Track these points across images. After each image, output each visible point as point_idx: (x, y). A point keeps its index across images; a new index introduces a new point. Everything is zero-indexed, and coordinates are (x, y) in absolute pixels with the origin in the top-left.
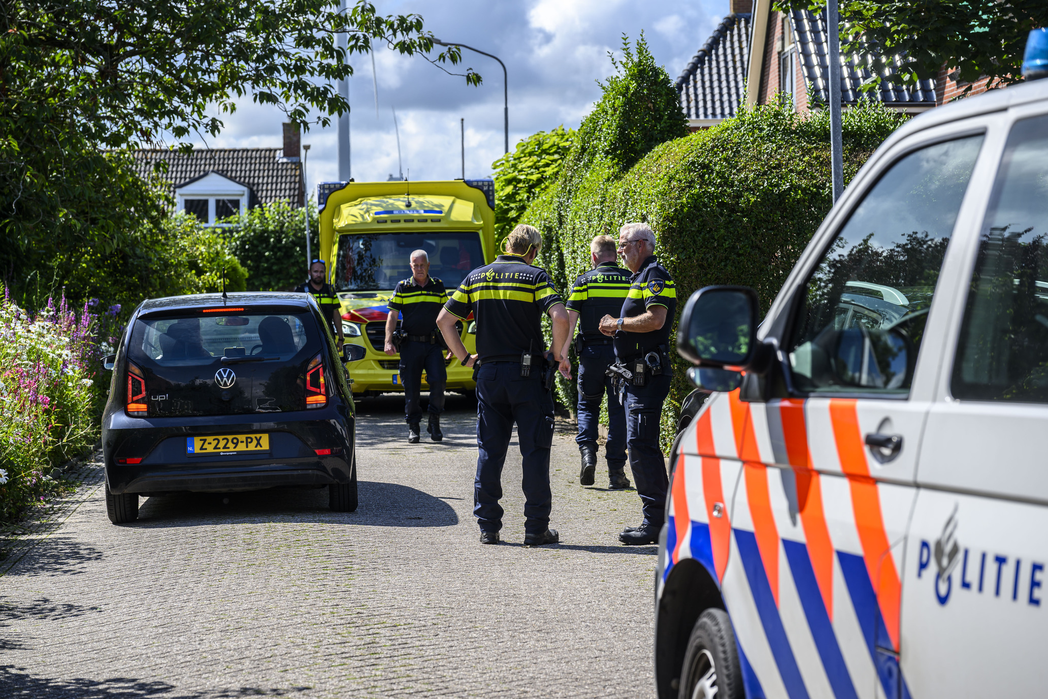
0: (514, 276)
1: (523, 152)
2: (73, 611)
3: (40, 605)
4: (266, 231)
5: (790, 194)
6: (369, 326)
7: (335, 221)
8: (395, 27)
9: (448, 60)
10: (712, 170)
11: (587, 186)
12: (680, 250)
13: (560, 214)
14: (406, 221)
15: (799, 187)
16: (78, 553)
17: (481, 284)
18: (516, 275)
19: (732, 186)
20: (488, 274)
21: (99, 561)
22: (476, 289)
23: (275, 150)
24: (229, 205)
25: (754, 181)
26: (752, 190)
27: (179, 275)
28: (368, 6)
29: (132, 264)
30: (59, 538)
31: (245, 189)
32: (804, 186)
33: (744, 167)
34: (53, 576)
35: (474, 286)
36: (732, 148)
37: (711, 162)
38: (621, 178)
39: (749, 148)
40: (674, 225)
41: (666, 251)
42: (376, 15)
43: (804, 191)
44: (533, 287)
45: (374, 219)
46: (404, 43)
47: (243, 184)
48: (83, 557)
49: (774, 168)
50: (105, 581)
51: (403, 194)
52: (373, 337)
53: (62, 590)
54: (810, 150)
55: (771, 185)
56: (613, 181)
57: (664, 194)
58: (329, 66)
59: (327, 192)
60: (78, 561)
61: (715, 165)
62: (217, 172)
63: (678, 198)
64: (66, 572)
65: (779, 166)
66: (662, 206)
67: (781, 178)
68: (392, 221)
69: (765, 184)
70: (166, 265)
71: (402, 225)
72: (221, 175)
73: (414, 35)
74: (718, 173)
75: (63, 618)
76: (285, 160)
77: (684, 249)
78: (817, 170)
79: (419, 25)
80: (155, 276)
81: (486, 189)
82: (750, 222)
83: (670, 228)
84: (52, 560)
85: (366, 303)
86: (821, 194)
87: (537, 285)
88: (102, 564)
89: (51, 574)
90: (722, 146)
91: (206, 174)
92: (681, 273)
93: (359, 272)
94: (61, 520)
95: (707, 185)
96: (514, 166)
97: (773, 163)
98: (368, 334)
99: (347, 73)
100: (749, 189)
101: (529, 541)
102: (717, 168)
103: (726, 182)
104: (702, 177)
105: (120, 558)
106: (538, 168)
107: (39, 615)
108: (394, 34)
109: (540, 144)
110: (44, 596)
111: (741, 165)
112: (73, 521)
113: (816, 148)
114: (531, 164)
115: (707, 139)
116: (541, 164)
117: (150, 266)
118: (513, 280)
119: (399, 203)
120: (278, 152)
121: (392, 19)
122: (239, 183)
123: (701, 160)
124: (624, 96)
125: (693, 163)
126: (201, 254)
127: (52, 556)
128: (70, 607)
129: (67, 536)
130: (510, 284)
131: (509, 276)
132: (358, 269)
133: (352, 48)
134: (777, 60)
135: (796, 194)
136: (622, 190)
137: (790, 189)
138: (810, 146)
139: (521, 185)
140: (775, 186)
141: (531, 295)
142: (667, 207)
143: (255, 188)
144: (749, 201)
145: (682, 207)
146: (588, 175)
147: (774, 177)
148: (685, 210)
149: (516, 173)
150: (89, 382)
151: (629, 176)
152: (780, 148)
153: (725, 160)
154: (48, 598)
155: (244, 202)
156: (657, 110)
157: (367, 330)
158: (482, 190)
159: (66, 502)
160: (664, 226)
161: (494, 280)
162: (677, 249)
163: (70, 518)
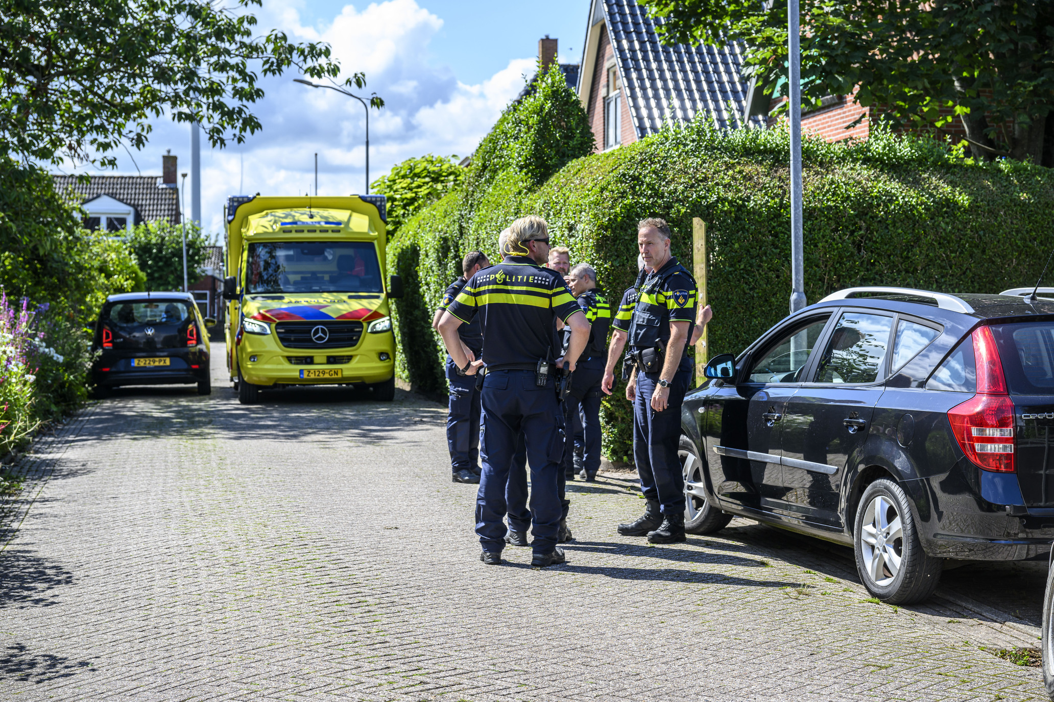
0: (528, 279)
1: (397, 174)
2: (59, 666)
3: (16, 656)
4: (149, 243)
5: (717, 206)
6: (278, 325)
7: (243, 230)
8: (306, 53)
9: (354, 85)
10: (643, 182)
11: (491, 199)
12: (614, 257)
13: (461, 226)
14: (309, 231)
15: (726, 199)
16: (44, 574)
17: (491, 287)
18: (531, 278)
19: (662, 197)
20: (498, 276)
21: (70, 585)
22: (484, 292)
23: (156, 178)
24: (116, 223)
25: (683, 193)
26: (681, 201)
27: (93, 278)
28: (280, 35)
29: (51, 267)
30: (19, 551)
31: (131, 209)
32: (730, 198)
33: (673, 180)
34: (22, 608)
35: (482, 289)
36: (659, 161)
37: (640, 174)
38: (535, 191)
39: (675, 162)
40: (608, 233)
41: (600, 258)
42: (289, 42)
43: (730, 203)
44: (550, 292)
45: (281, 229)
46: (314, 68)
47: (129, 205)
48: (50, 580)
49: (701, 181)
50: (86, 617)
51: (305, 207)
52: (282, 335)
53: (37, 631)
54: (733, 164)
55: (699, 197)
56: (526, 194)
57: (597, 204)
58: (242, 89)
59: (235, 204)
60: (46, 585)
61: (645, 177)
62: (108, 194)
63: (612, 208)
64: (37, 602)
65: (705, 179)
66: (595, 215)
67: (708, 191)
68: (296, 231)
69: (694, 196)
70: (80, 268)
71: (306, 235)
72: (112, 197)
73: (323, 61)
74: (648, 185)
75: (50, 679)
76: (164, 186)
77: (618, 256)
78: (741, 184)
79: (327, 53)
80: (71, 278)
81: (376, 203)
82: (680, 231)
83: (604, 236)
84: (17, 584)
85: (275, 305)
86: (745, 206)
87: (555, 290)
88: (75, 591)
89: (20, 605)
90: (650, 160)
91: (98, 196)
92: (614, 280)
93: (265, 277)
94: (15, 525)
95: (639, 196)
96: (389, 186)
97: (699, 176)
98: (278, 333)
99: (258, 96)
100: (678, 201)
101: (537, 562)
102: (647, 180)
103: (657, 194)
104: (633, 188)
105: (93, 581)
106: (411, 189)
107: (19, 674)
108: (305, 60)
109: (411, 169)
110: (18, 640)
111: (669, 178)
112: (28, 527)
113: (739, 163)
114: (405, 185)
115: (634, 153)
116: (413, 185)
117: (67, 268)
118: (527, 284)
119: (302, 216)
120: (158, 180)
121: (303, 46)
122: (126, 203)
123: (631, 173)
124: (538, 115)
125: (624, 175)
126: (112, 260)
127: (16, 577)
128: (53, 661)
129: (27, 548)
130: (524, 288)
131: (522, 279)
132: (264, 274)
133: (265, 71)
134: (602, 104)
135: (724, 206)
136: (541, 201)
137: (717, 201)
138: (732, 161)
139: (396, 203)
140: (703, 198)
141: (547, 300)
142: (601, 216)
143: (139, 208)
144: (679, 211)
145: (616, 216)
146: (491, 190)
147: (702, 190)
148: (619, 219)
149: (392, 193)
150: (31, 378)
151: (545, 188)
152: (704, 162)
153: (654, 172)
154: (24, 643)
155: (130, 220)
156: (569, 129)
157: (276, 328)
158: (375, 205)
159: (15, 502)
160: (598, 235)
161: (505, 283)
162: (611, 256)
163: (24, 523)
